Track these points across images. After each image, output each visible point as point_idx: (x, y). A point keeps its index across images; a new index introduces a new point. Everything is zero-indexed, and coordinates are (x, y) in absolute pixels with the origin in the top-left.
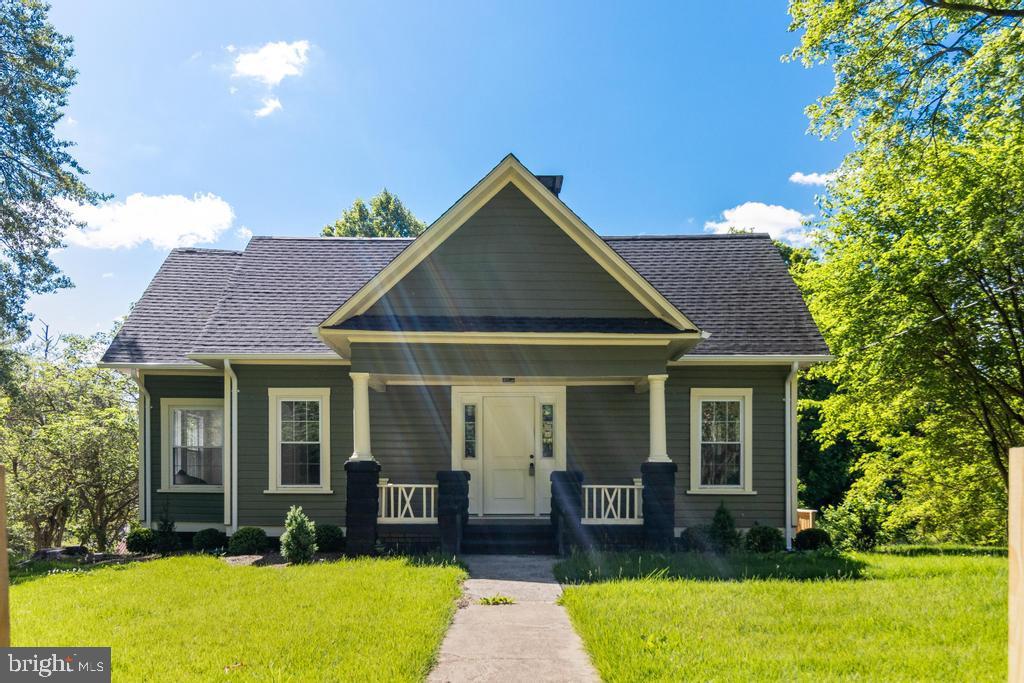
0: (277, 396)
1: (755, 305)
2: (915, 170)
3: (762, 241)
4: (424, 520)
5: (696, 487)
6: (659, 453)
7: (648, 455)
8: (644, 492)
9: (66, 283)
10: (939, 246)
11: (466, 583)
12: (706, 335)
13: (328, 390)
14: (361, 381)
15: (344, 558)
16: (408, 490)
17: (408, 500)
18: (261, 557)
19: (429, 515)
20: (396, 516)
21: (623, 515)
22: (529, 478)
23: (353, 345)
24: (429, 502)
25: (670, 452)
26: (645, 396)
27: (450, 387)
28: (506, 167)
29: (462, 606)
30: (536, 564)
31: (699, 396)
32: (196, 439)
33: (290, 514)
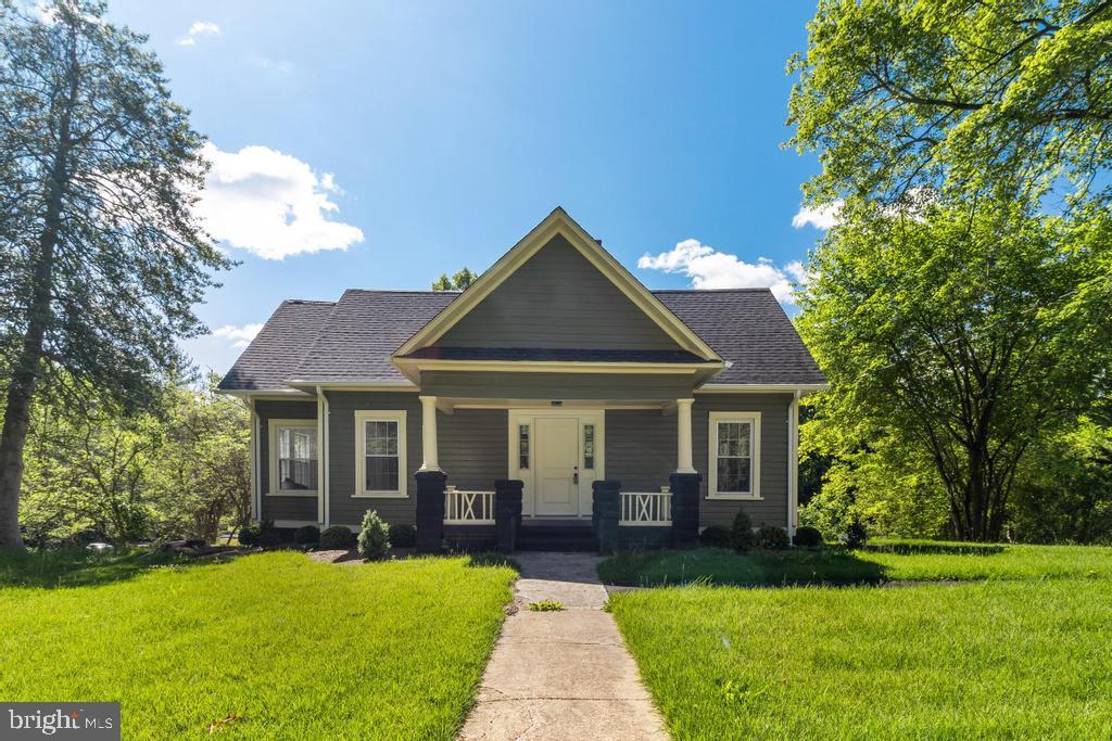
0: (362, 418)
1: (762, 344)
2: (885, 240)
3: (764, 295)
4: (483, 521)
5: (713, 493)
6: (686, 465)
7: (676, 466)
8: (673, 500)
9: (205, 331)
10: (904, 302)
11: (517, 583)
12: (729, 364)
13: (405, 412)
14: (429, 404)
15: (410, 557)
16: (470, 496)
17: (470, 504)
18: (346, 552)
19: (488, 517)
20: (459, 517)
21: (654, 518)
22: (574, 486)
23: (422, 372)
24: (488, 505)
25: (695, 465)
26: (674, 417)
27: (507, 411)
28: (555, 217)
29: (512, 613)
30: (581, 562)
31: (716, 418)
32: (303, 453)
33: (366, 517)
